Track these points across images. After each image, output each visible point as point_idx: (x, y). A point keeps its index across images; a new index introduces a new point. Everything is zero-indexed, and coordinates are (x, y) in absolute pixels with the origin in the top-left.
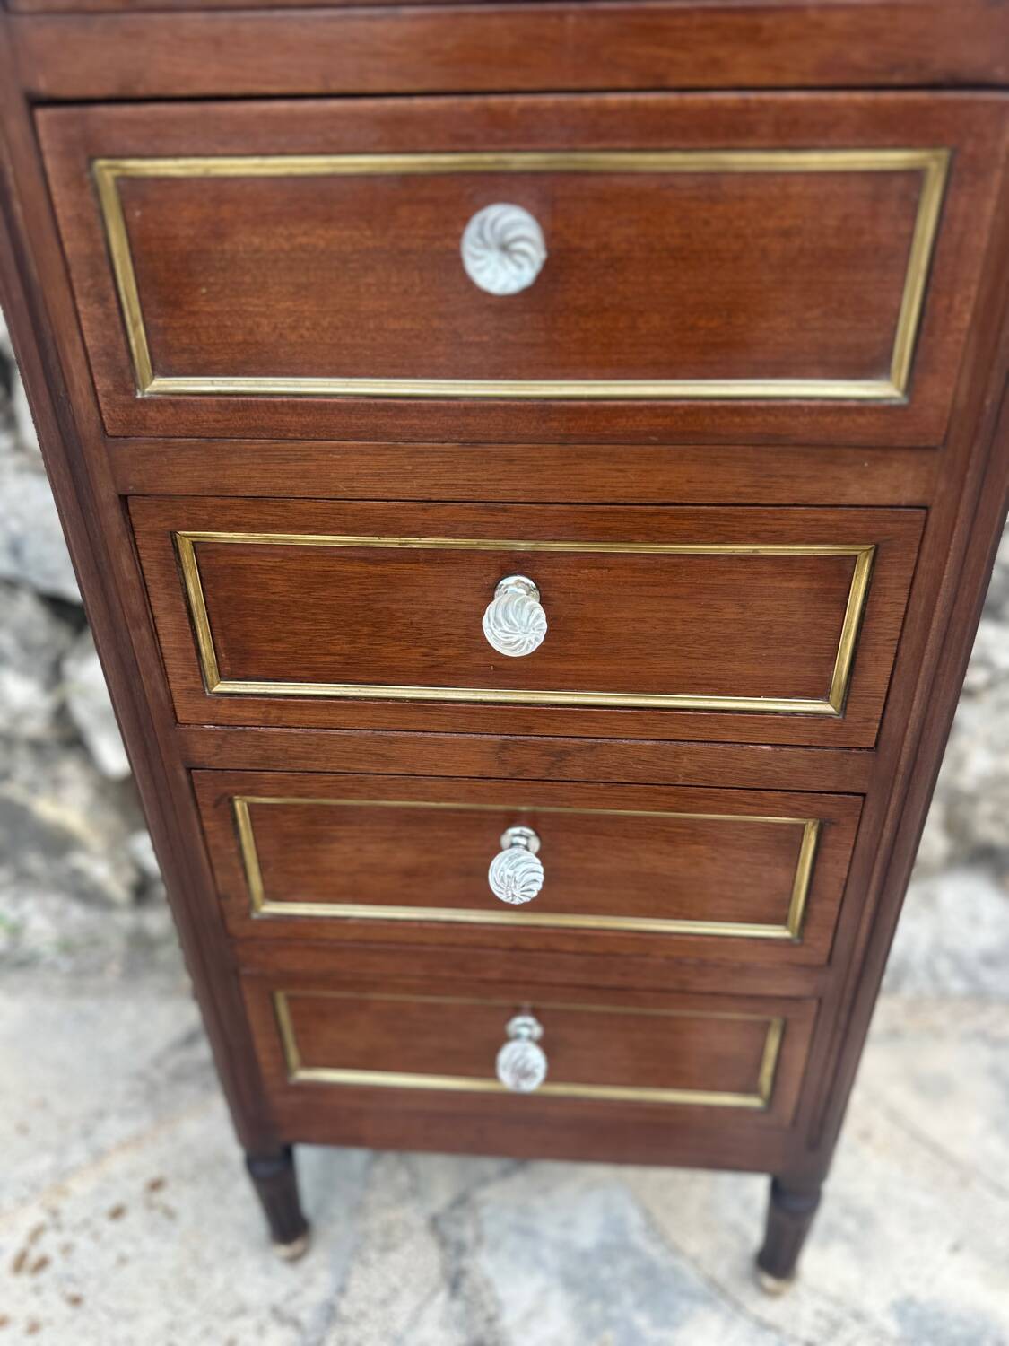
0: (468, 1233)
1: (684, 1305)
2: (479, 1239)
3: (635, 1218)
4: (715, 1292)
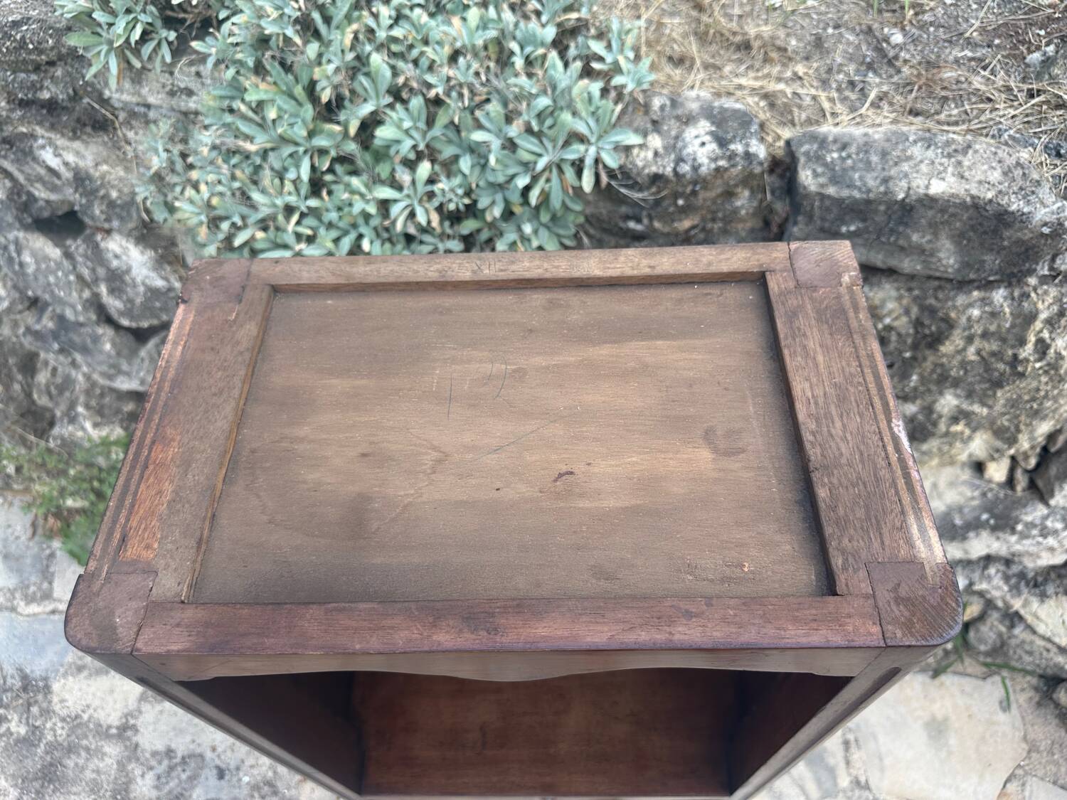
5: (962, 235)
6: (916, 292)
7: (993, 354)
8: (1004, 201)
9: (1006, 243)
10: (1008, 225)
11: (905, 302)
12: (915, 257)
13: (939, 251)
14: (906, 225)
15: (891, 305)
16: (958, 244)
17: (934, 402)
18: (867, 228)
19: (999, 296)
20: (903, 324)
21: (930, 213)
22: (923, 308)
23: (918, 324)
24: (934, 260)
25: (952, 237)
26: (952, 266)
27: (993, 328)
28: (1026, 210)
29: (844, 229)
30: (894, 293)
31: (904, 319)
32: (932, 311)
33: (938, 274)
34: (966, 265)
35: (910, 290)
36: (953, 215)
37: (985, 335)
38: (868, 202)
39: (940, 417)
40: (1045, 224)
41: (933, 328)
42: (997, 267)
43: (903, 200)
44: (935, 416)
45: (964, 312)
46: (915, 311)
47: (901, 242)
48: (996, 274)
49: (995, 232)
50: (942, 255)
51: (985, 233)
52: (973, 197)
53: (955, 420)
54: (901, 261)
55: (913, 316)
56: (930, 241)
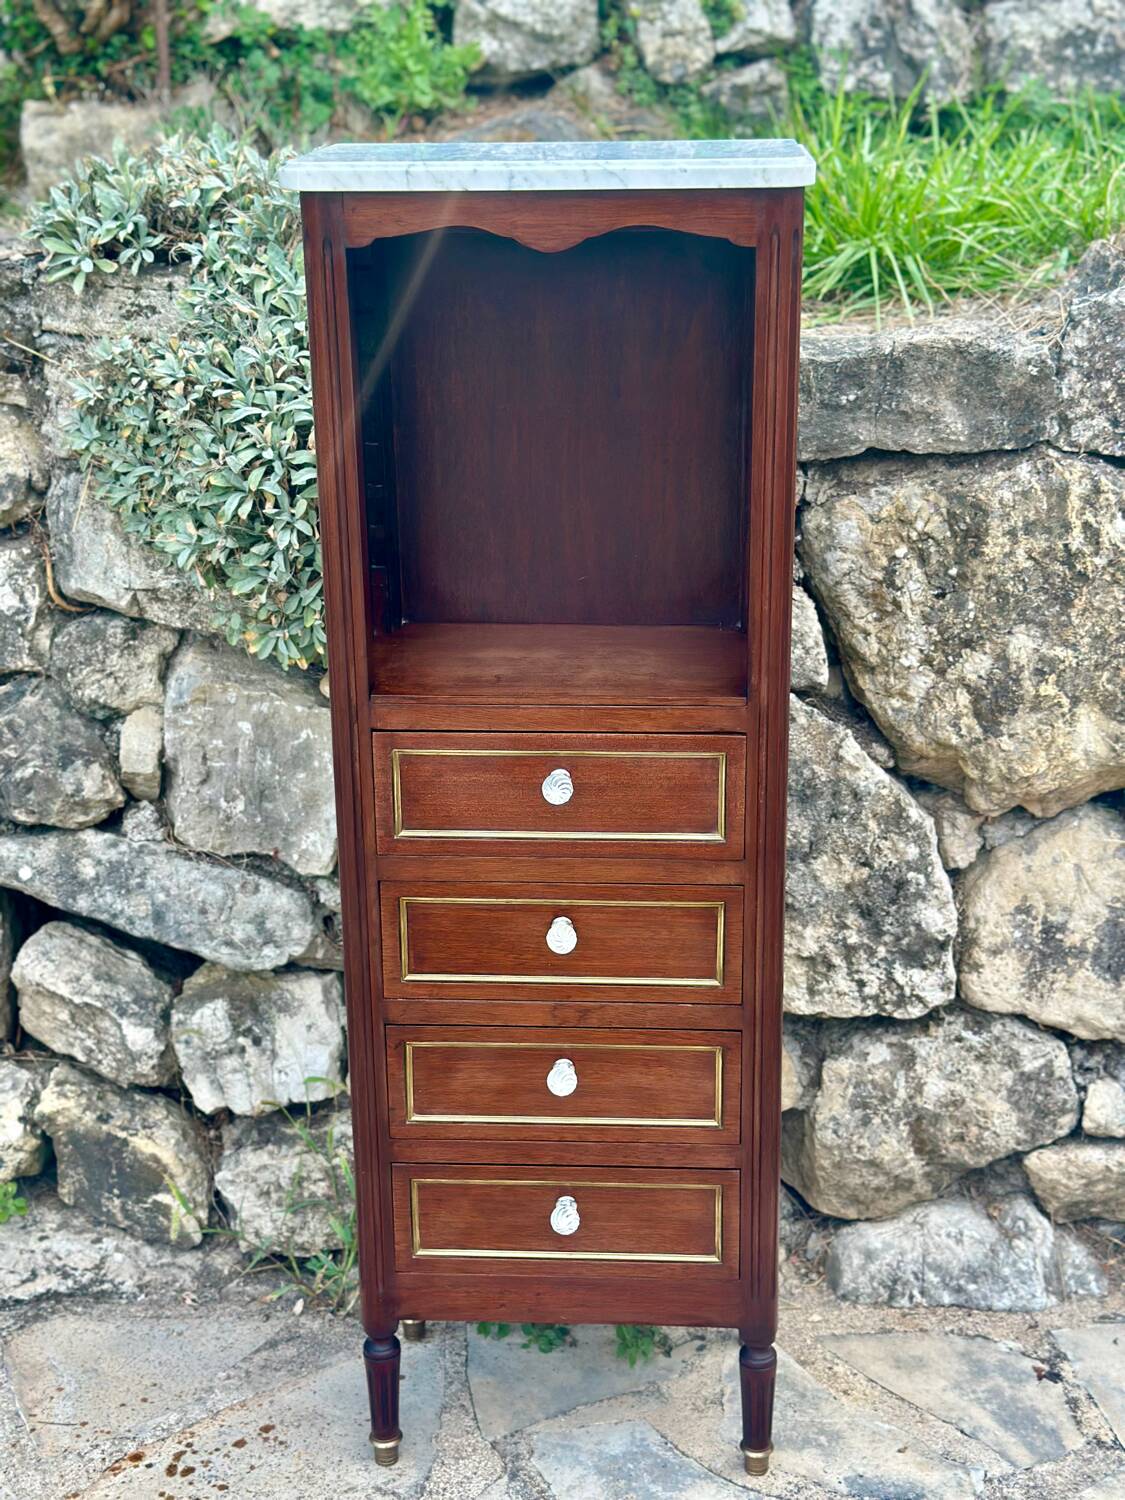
0: (523, 1449)
1: (689, 1480)
2: (532, 1452)
3: (654, 1438)
4: (712, 1473)
5: (959, 393)
6: (940, 483)
7: (1046, 554)
8: (984, 343)
9: (1003, 395)
10: (997, 370)
11: (931, 498)
12: (923, 427)
13: (943, 415)
14: (902, 385)
15: (918, 503)
16: (958, 403)
17: (1006, 645)
18: (866, 395)
19: (1023, 470)
20: (936, 526)
21: (920, 364)
22: (949, 497)
23: (952, 519)
24: (942, 426)
25: (952, 395)
26: (962, 432)
27: (1032, 516)
28: (1006, 348)
29: (844, 400)
30: (919, 491)
31: (937, 518)
32: (960, 498)
33: (952, 448)
34: (976, 430)
35: (933, 483)
36: (942, 366)
37: (1029, 528)
38: (860, 362)
39: (1021, 669)
40: (1029, 363)
41: (968, 520)
42: (1007, 431)
43: (891, 353)
44: (1014, 667)
45: (993, 495)
46: (943, 502)
47: (903, 407)
48: (1009, 440)
49: (988, 382)
50: (947, 419)
51: (979, 384)
52: (953, 341)
53: (1040, 673)
54: (911, 435)
55: (944, 511)
56: (930, 403)
